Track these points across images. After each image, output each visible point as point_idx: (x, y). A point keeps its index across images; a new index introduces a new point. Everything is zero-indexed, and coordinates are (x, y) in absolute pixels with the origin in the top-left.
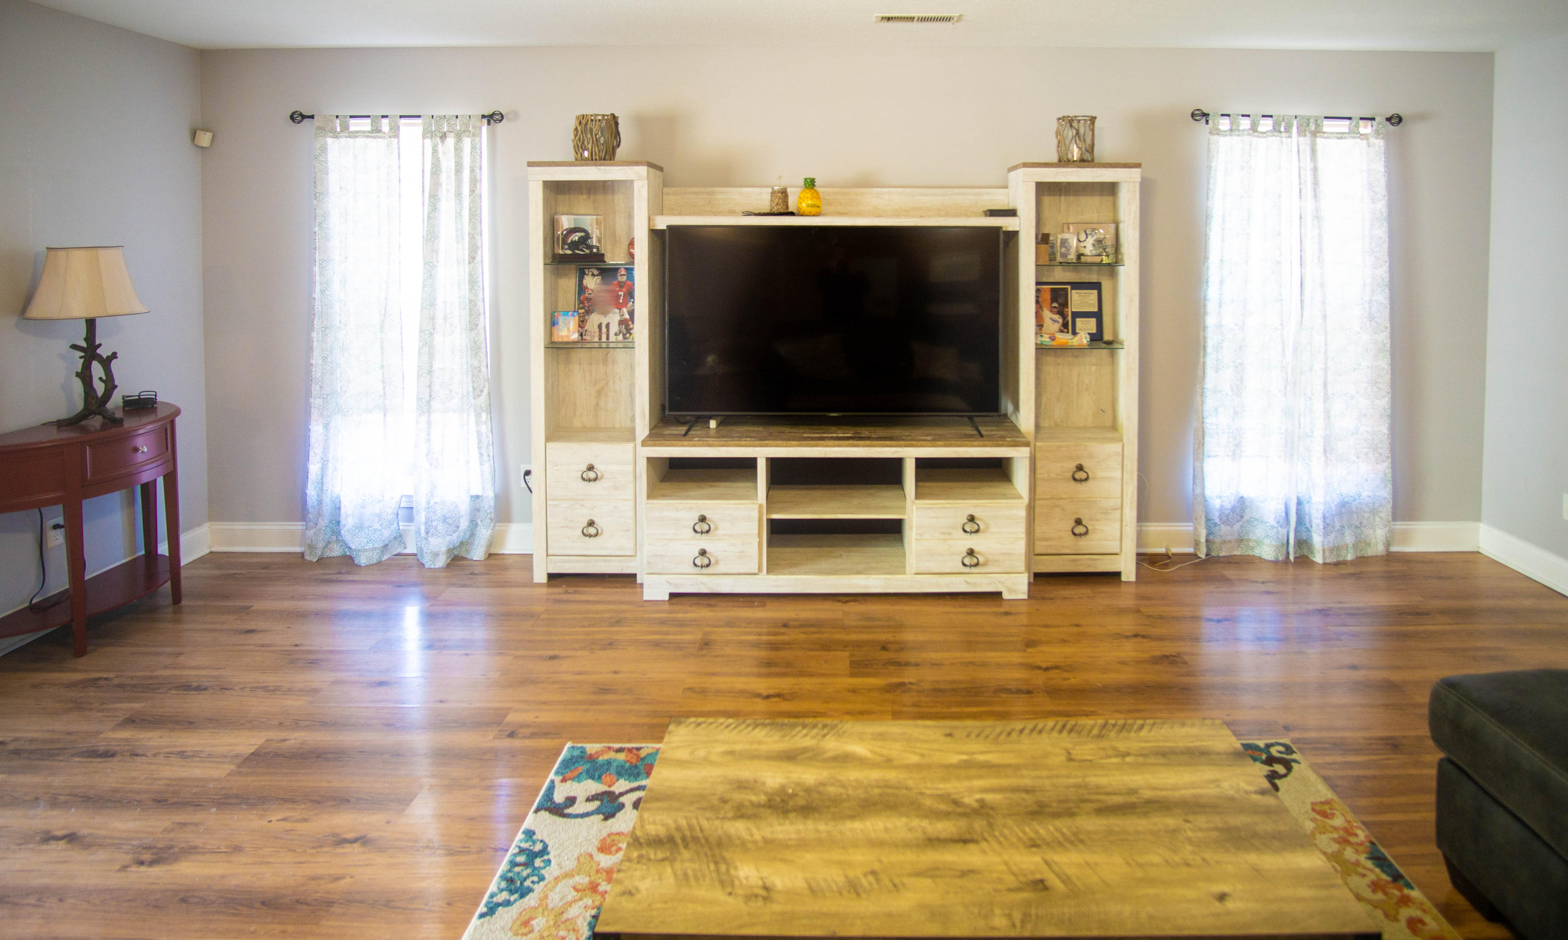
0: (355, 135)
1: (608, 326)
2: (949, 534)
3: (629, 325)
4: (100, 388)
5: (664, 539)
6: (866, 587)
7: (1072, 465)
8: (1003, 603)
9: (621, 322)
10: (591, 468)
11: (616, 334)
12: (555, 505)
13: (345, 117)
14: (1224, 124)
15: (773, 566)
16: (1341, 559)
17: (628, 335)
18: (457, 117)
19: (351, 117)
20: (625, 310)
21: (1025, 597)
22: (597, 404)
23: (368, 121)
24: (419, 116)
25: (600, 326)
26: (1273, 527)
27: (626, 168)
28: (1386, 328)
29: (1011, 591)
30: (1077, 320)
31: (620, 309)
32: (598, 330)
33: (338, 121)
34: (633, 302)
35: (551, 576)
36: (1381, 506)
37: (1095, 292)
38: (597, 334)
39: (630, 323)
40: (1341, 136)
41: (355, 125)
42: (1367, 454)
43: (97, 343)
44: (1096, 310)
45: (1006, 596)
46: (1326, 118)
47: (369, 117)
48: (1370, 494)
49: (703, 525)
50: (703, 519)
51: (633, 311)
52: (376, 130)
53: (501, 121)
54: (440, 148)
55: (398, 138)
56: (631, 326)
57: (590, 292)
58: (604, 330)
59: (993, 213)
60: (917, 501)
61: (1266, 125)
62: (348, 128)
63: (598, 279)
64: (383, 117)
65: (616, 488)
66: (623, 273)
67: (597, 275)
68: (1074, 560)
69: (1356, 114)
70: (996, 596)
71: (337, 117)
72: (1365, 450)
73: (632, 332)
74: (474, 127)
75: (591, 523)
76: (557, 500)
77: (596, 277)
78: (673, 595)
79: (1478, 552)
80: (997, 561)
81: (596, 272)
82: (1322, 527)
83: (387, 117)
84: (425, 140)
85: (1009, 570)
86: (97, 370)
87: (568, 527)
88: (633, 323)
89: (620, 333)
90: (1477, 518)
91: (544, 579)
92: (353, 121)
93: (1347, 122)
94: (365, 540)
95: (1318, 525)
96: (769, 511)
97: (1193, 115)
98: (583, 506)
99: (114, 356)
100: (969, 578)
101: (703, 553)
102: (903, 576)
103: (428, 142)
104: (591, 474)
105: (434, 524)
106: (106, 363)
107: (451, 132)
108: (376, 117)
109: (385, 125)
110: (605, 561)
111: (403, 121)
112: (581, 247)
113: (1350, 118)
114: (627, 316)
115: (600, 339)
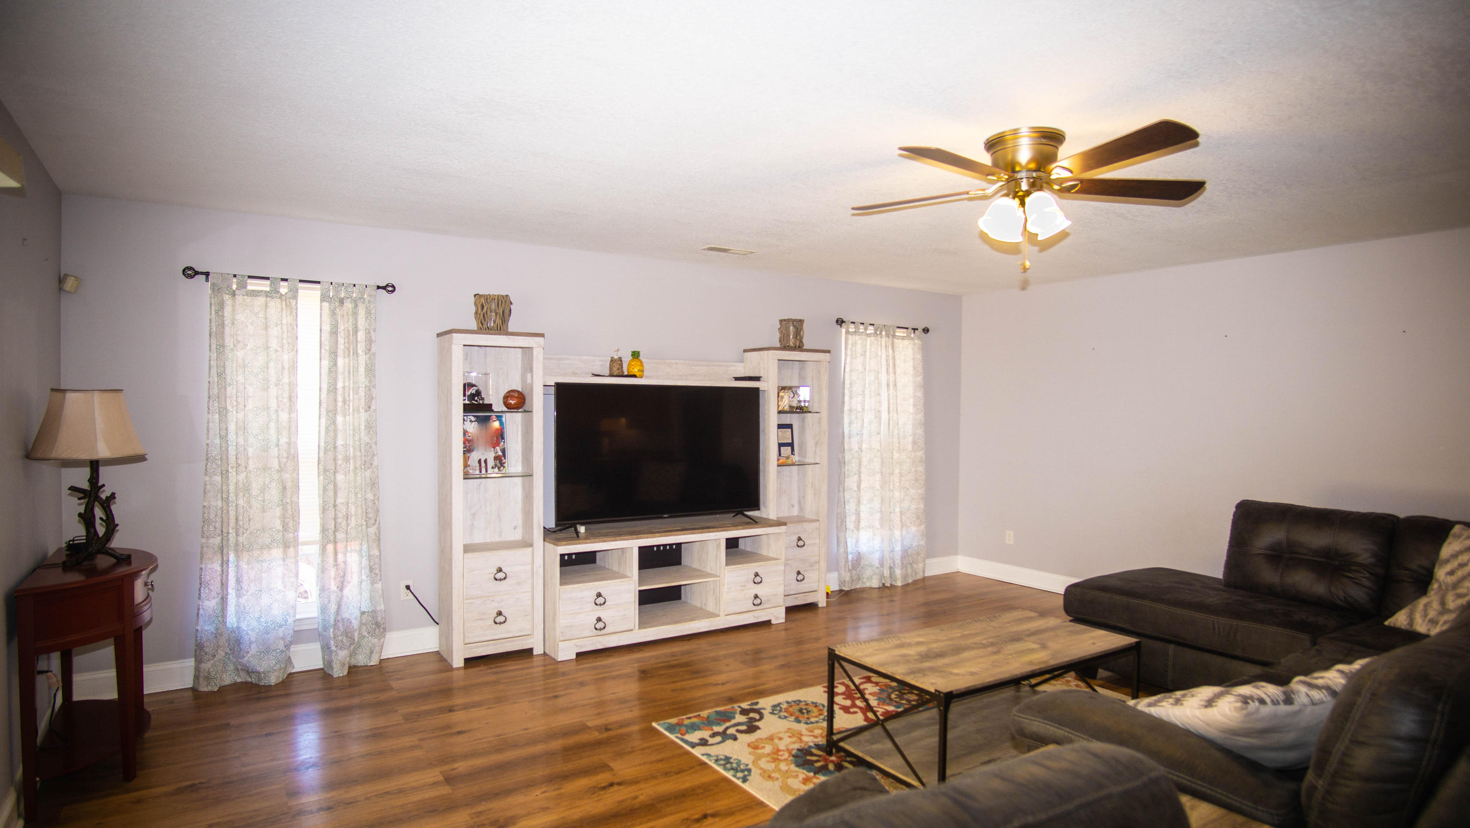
0: (255, 294)
1: (486, 461)
2: (745, 586)
3: (502, 461)
4: (101, 530)
5: (573, 614)
6: (699, 628)
7: (795, 538)
8: (772, 627)
9: (496, 458)
10: (500, 570)
11: (492, 468)
12: (472, 603)
13: (243, 276)
14: (852, 328)
15: (643, 623)
16: (907, 582)
17: (502, 468)
18: (354, 285)
19: (250, 277)
20: (498, 448)
21: (784, 621)
22: (472, 525)
23: (268, 282)
24: (319, 282)
25: (480, 461)
26: (878, 568)
27: (529, 338)
28: (923, 448)
29: (777, 618)
30: (782, 448)
31: (494, 448)
32: (478, 465)
33: (235, 280)
34: (504, 442)
35: (467, 660)
36: (921, 550)
37: (790, 430)
38: (478, 468)
39: (503, 458)
40: (903, 338)
41: (253, 285)
42: (915, 522)
43: (100, 484)
44: (791, 442)
45: (773, 622)
46: (898, 327)
47: (268, 278)
48: (917, 544)
49: (600, 599)
50: (599, 595)
51: (504, 449)
52: (272, 293)
53: (394, 290)
54: (338, 311)
55: (297, 300)
56: (504, 461)
57: (469, 435)
58: (483, 464)
59: (737, 379)
60: (727, 567)
61: (871, 330)
62: (246, 287)
63: (475, 424)
64: (283, 280)
65: (519, 584)
66: (494, 419)
67: (474, 421)
68: (796, 598)
69: (910, 326)
70: (767, 623)
71: (235, 276)
72: (914, 519)
73: (505, 465)
74: (370, 295)
75: (500, 613)
76: (472, 599)
77: (474, 423)
78: (579, 655)
79: (959, 572)
80: (769, 600)
81: (473, 419)
82: (900, 564)
83: (286, 280)
84: (323, 304)
85: (776, 605)
86: (99, 513)
87: (481, 619)
88: (505, 458)
89: (496, 466)
90: (956, 553)
91: (462, 664)
92: (250, 281)
93: (905, 330)
94: (274, 662)
95: (898, 564)
96: (640, 585)
97: (837, 321)
98: (493, 601)
99: (113, 496)
100: (756, 614)
101: (599, 620)
102: (719, 618)
103: (326, 305)
104: (500, 577)
105: (340, 638)
106: (107, 504)
107: (348, 298)
108: (276, 279)
109: (284, 288)
110: (510, 641)
111: (301, 285)
112: (476, 398)
113: (907, 328)
114: (500, 453)
115: (481, 472)
